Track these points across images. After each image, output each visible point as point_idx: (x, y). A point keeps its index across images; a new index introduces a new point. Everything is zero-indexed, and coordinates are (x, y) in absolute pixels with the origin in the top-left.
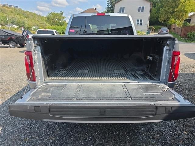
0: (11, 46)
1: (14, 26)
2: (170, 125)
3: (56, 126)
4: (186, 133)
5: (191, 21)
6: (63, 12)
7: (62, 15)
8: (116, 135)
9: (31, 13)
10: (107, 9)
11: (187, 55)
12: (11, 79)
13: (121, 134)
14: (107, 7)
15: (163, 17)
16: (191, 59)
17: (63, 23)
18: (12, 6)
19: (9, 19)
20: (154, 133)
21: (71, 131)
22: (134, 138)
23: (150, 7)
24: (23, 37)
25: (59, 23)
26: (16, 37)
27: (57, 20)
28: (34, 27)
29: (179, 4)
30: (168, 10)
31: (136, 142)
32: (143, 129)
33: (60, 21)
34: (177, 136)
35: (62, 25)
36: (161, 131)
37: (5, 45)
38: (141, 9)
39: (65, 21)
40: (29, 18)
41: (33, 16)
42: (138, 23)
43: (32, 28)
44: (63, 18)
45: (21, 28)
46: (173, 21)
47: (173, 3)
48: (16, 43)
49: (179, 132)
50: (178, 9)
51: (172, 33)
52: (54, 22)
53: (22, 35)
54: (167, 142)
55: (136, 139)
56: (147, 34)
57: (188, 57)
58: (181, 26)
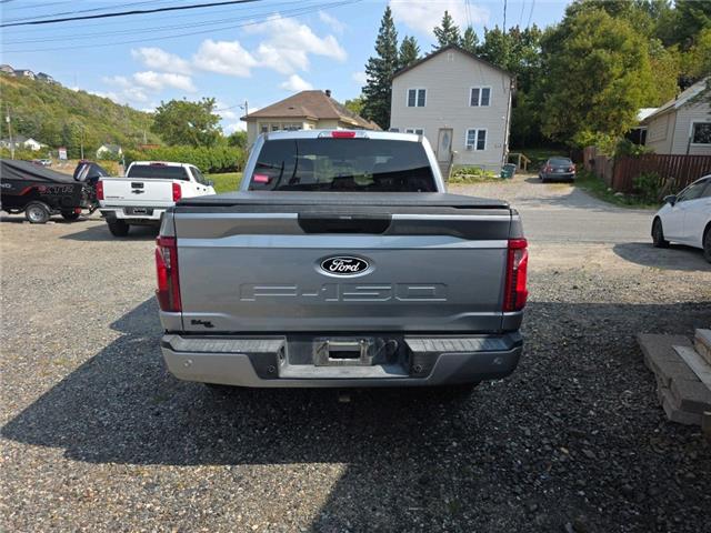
0: (32, 216)
1: (31, 142)
2: (528, 433)
3: (220, 440)
4: (566, 451)
5: (648, 137)
6: (213, 101)
7: (209, 110)
8: (384, 457)
9: (93, 98)
10: (367, 92)
11: (619, 250)
12: (58, 322)
13: (396, 455)
14: (368, 84)
15: (555, 124)
16: (631, 261)
17: (214, 138)
18: (26, 74)
19: (11, 119)
20: (482, 451)
21: (263, 452)
22: (428, 464)
23: (511, 89)
24: (77, 186)
25: (198, 135)
26: (53, 186)
27: (191, 125)
28: (104, 149)
29: (605, 82)
30: (571, 102)
31: (434, 472)
32: (455, 444)
33: (205, 131)
34: (541, 458)
35: (208, 145)
36: (502, 448)
37: (10, 213)
38: (481, 97)
39: (221, 129)
40: (86, 116)
41: (100, 109)
42: (473, 142)
43: (96, 150)
44: (215, 119)
45: (54, 151)
46: (589, 135)
47: (584, 77)
48: (52, 207)
49: (548, 448)
50: (602, 98)
51: (587, 175)
52: (179, 133)
53: (72, 180)
54: (513, 472)
55: (434, 464)
56: (503, 177)
57: (621, 256)
58: (613, 153)
